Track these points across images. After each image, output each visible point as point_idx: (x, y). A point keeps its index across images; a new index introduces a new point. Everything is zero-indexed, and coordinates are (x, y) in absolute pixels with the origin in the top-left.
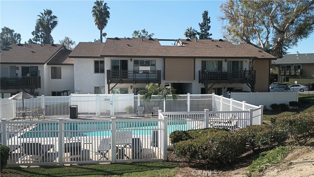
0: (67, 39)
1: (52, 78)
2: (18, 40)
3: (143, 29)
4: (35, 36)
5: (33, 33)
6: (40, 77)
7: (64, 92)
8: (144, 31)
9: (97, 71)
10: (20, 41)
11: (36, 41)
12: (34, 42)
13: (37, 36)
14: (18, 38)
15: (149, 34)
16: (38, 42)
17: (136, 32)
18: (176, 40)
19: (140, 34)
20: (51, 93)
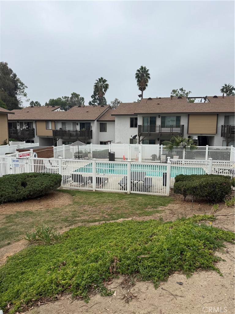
0: (116, 100)
1: (100, 132)
2: (83, 102)
3: (181, 88)
4: (93, 98)
5: (92, 97)
6: (92, 130)
7: (107, 142)
8: (182, 90)
9: (132, 126)
10: (83, 103)
11: (94, 103)
12: (93, 103)
13: (95, 99)
14: (83, 101)
15: (186, 92)
16: (95, 104)
17: (174, 91)
18: (203, 97)
19: (178, 92)
20: (99, 143)
